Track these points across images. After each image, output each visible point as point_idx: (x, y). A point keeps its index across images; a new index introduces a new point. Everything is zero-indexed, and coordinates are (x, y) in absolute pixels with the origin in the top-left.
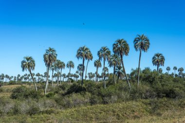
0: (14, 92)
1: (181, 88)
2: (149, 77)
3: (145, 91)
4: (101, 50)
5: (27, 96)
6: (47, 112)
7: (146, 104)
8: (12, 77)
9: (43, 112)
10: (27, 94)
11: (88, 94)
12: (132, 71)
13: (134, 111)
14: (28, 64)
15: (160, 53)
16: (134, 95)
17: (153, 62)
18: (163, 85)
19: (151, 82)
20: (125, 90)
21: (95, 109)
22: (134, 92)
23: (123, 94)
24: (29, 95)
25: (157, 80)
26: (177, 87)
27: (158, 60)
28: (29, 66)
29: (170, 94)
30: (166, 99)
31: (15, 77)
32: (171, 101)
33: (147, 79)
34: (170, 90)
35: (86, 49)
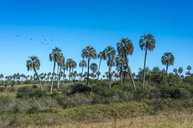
0: (20, 91)
1: (187, 88)
2: (157, 76)
3: (149, 91)
4: (106, 49)
5: (32, 95)
6: (46, 111)
7: (149, 104)
8: (29, 76)
9: (42, 111)
10: (32, 93)
11: (92, 94)
12: (140, 71)
13: (133, 111)
14: (33, 64)
15: (169, 52)
16: (138, 95)
17: (162, 61)
18: (170, 85)
19: (159, 82)
20: (129, 90)
21: (93, 108)
22: (139, 92)
23: (126, 94)
24: (35, 94)
25: (165, 80)
26: (183, 87)
27: (168, 59)
28: (34, 65)
29: (175, 95)
30: (170, 99)
31: (31, 77)
32: (174, 102)
33: (154, 78)
34: (176, 90)
35: (92, 48)
